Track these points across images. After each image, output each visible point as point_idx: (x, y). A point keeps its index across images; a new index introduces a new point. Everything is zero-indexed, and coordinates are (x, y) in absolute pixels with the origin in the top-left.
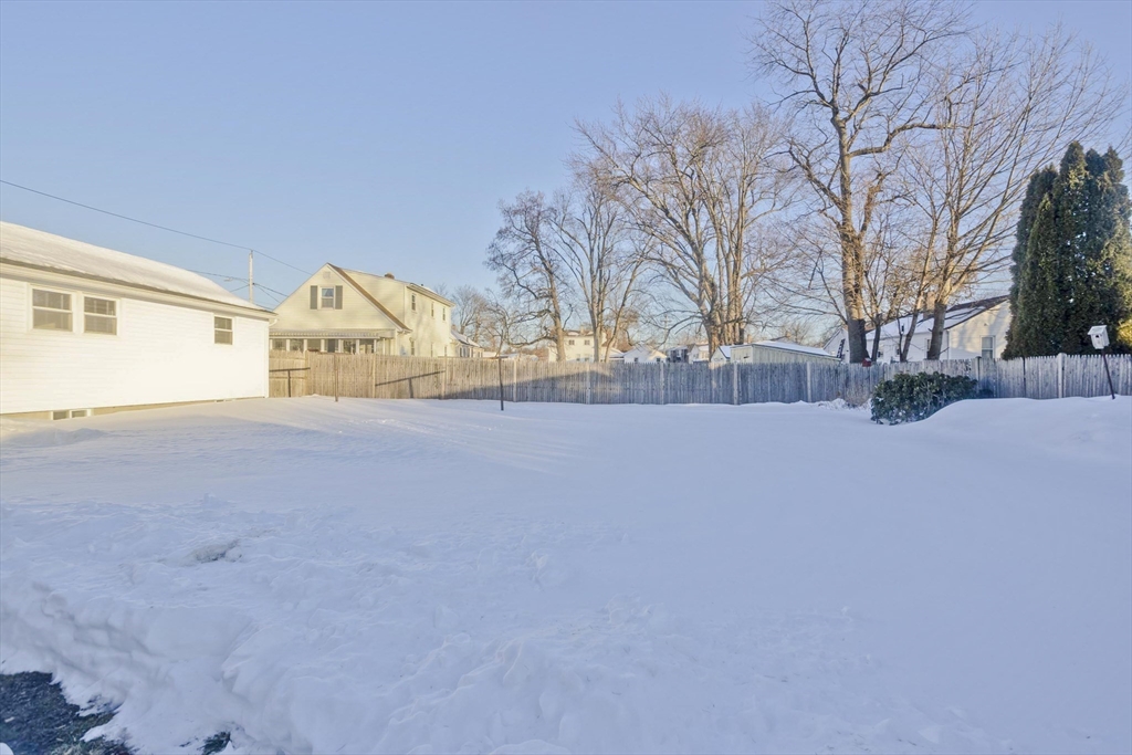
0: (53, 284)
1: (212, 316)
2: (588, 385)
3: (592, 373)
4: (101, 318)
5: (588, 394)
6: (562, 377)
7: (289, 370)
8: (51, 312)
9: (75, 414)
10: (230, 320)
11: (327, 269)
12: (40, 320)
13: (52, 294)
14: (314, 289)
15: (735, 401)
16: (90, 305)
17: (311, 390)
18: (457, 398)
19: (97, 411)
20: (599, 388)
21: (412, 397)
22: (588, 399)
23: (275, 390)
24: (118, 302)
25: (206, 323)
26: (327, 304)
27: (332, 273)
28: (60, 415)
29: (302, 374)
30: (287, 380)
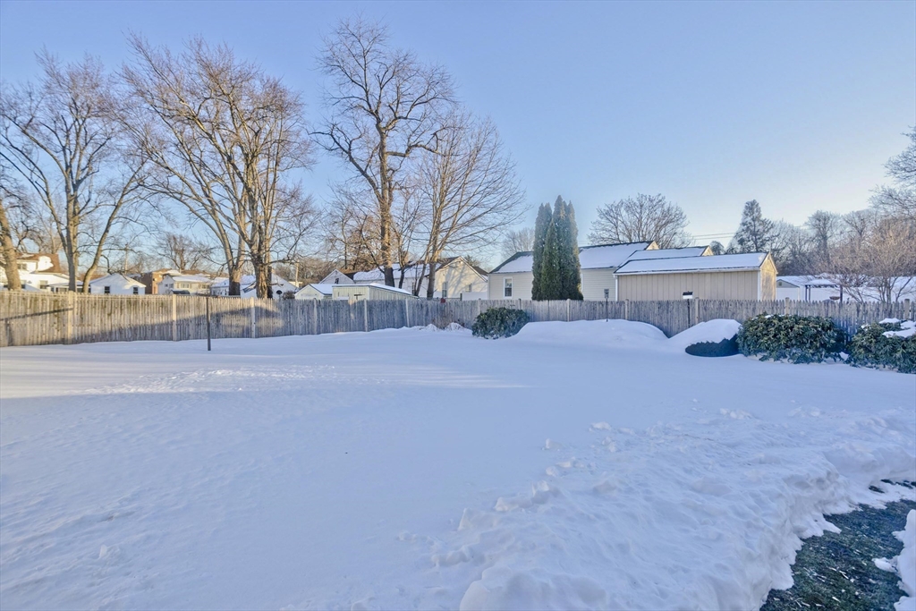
2: (254, 321)
3: (257, 308)
5: (254, 329)
6: (226, 313)
15: (366, 329)
18: (93, 341)
20: (263, 322)
21: (11, 343)
22: (254, 334)
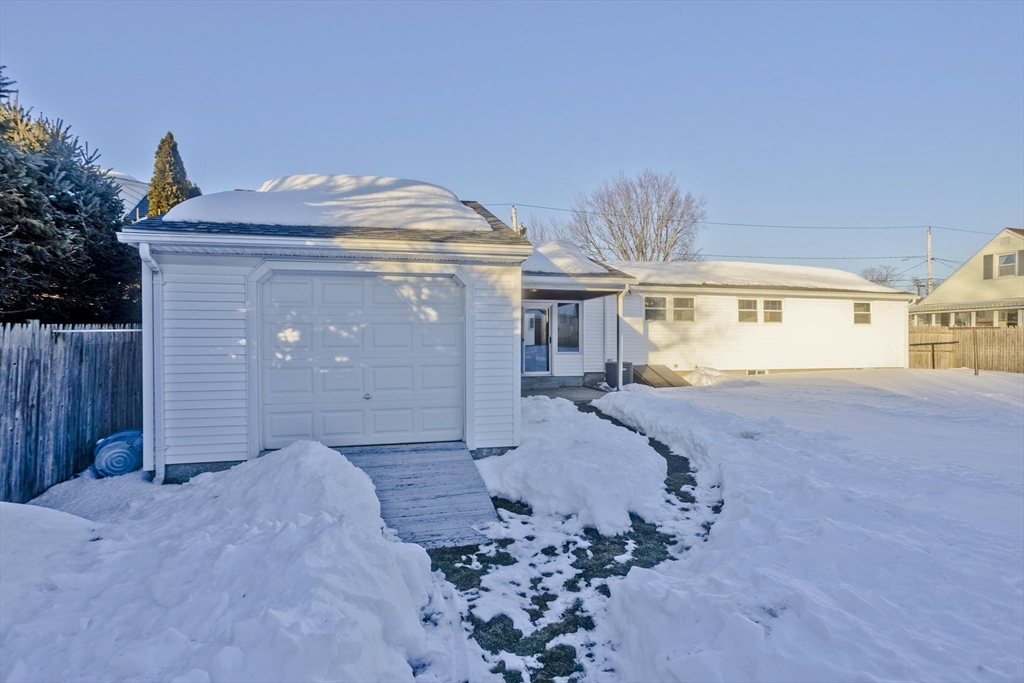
0: (748, 295)
1: (851, 303)
4: (774, 313)
7: (933, 344)
8: (747, 312)
9: (759, 372)
10: (868, 304)
11: (1005, 234)
12: (743, 317)
13: (747, 301)
14: (988, 259)
16: (767, 305)
17: (960, 363)
19: (771, 371)
23: (916, 362)
24: (783, 300)
25: (846, 308)
26: (1004, 272)
27: (1012, 237)
28: (752, 372)
29: (949, 347)
30: (930, 354)
